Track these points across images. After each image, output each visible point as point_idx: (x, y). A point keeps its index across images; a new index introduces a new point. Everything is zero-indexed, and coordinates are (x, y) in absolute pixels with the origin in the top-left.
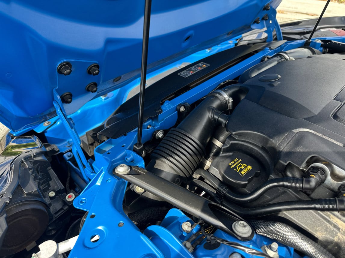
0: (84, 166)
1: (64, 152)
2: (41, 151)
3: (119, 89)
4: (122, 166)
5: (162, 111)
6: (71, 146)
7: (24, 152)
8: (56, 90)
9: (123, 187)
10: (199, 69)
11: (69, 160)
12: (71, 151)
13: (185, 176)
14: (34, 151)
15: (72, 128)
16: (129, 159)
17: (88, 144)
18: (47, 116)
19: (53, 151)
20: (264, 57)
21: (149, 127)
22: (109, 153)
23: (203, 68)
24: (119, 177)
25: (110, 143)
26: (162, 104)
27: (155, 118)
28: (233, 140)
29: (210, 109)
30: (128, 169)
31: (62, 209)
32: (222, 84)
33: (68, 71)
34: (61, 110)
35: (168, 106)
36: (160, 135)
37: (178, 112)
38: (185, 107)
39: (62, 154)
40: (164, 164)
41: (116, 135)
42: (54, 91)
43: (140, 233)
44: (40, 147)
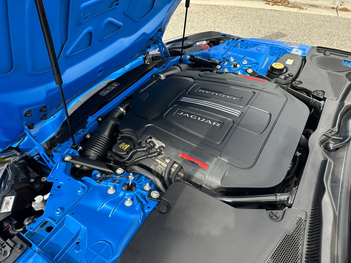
0: (48, 161)
1: (33, 155)
2: (20, 158)
3: (61, 111)
4: (67, 157)
5: (87, 123)
6: (37, 151)
7: (12, 159)
8: (25, 124)
9: (69, 166)
10: (113, 88)
11: (38, 160)
12: (38, 154)
13: (102, 156)
14: (18, 158)
15: (37, 142)
16: (70, 153)
17: (47, 148)
18: (21, 138)
19: (27, 157)
20: (153, 75)
21: (81, 133)
22: (60, 152)
23: (115, 87)
24: (67, 162)
25: (60, 146)
26: (87, 118)
27: (84, 127)
28: (122, 134)
29: (113, 118)
30: (71, 158)
31: (40, 186)
32: (125, 98)
33: (30, 114)
34: (29, 134)
35: (91, 120)
36: (88, 136)
37: (98, 122)
38: (102, 118)
39: (33, 157)
40: (90, 152)
41: (62, 142)
42: (24, 124)
43: (77, 181)
44: (20, 155)
